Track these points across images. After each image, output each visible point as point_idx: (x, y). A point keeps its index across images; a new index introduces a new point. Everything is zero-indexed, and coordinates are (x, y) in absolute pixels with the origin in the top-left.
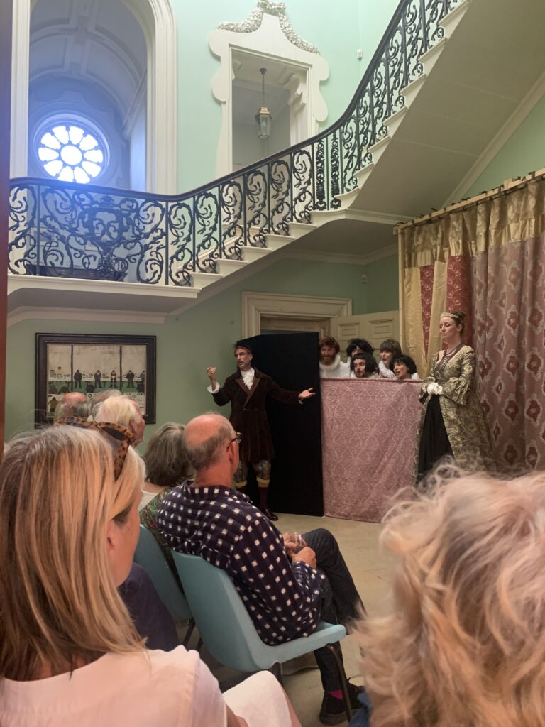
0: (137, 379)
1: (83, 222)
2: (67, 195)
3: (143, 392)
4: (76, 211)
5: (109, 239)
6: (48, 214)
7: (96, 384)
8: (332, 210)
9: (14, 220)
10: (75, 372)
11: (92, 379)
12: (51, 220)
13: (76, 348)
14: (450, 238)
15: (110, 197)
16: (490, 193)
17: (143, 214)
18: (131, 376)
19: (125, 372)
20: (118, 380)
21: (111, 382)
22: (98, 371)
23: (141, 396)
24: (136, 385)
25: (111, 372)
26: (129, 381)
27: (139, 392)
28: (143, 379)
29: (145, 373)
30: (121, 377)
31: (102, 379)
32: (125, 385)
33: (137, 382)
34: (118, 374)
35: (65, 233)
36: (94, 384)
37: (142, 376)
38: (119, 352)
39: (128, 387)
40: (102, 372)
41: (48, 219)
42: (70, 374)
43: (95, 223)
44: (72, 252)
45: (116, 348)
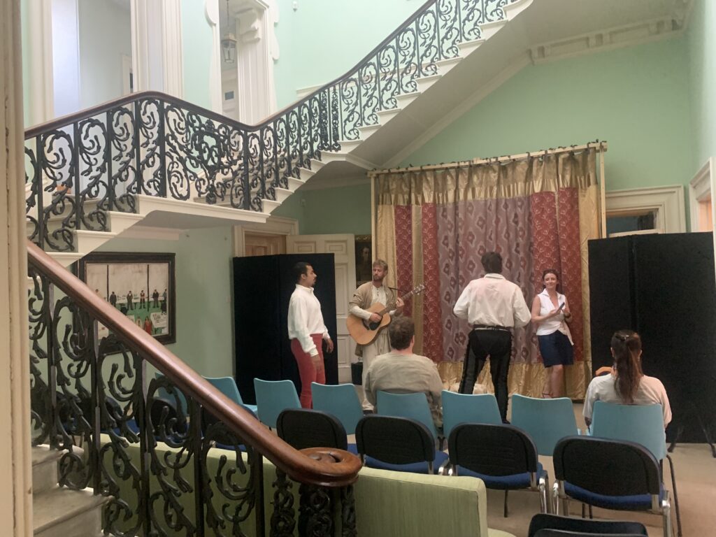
0: (161, 298)
1: (195, 144)
2: (183, 115)
3: (165, 311)
4: (190, 132)
5: (213, 164)
6: (170, 133)
7: (128, 305)
8: (334, 152)
9: (145, 136)
10: (110, 294)
11: (125, 301)
12: (172, 139)
13: (112, 267)
14: (424, 189)
15: (212, 122)
16: (462, 164)
17: (232, 141)
18: (156, 295)
19: (151, 293)
20: (146, 300)
21: (141, 302)
22: (130, 292)
23: (164, 316)
24: (160, 304)
25: (140, 292)
26: (155, 301)
27: (163, 311)
28: (165, 298)
29: (167, 292)
30: (148, 297)
31: (133, 301)
32: (152, 305)
33: (161, 301)
34: (146, 295)
35: (183, 155)
36: (126, 306)
37: (165, 294)
38: (146, 270)
39: (154, 307)
40: (133, 293)
41: (170, 138)
42: (106, 297)
43: (203, 145)
44: (189, 174)
45: (144, 266)
